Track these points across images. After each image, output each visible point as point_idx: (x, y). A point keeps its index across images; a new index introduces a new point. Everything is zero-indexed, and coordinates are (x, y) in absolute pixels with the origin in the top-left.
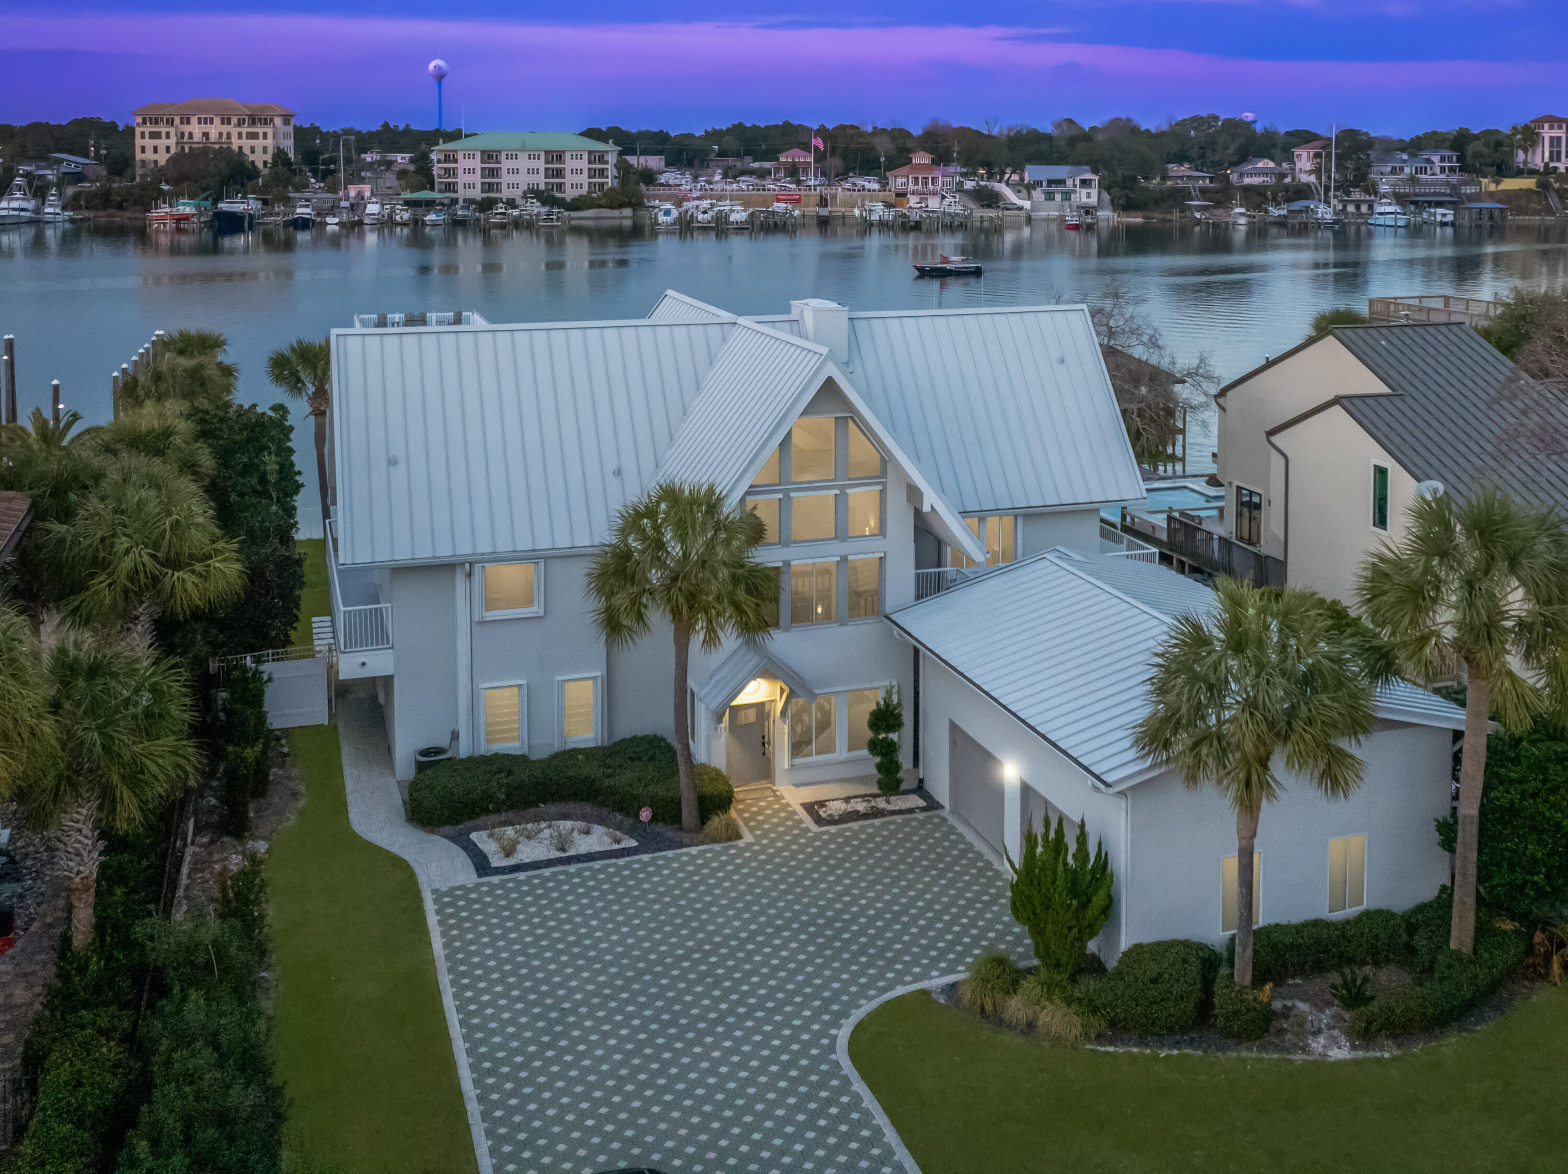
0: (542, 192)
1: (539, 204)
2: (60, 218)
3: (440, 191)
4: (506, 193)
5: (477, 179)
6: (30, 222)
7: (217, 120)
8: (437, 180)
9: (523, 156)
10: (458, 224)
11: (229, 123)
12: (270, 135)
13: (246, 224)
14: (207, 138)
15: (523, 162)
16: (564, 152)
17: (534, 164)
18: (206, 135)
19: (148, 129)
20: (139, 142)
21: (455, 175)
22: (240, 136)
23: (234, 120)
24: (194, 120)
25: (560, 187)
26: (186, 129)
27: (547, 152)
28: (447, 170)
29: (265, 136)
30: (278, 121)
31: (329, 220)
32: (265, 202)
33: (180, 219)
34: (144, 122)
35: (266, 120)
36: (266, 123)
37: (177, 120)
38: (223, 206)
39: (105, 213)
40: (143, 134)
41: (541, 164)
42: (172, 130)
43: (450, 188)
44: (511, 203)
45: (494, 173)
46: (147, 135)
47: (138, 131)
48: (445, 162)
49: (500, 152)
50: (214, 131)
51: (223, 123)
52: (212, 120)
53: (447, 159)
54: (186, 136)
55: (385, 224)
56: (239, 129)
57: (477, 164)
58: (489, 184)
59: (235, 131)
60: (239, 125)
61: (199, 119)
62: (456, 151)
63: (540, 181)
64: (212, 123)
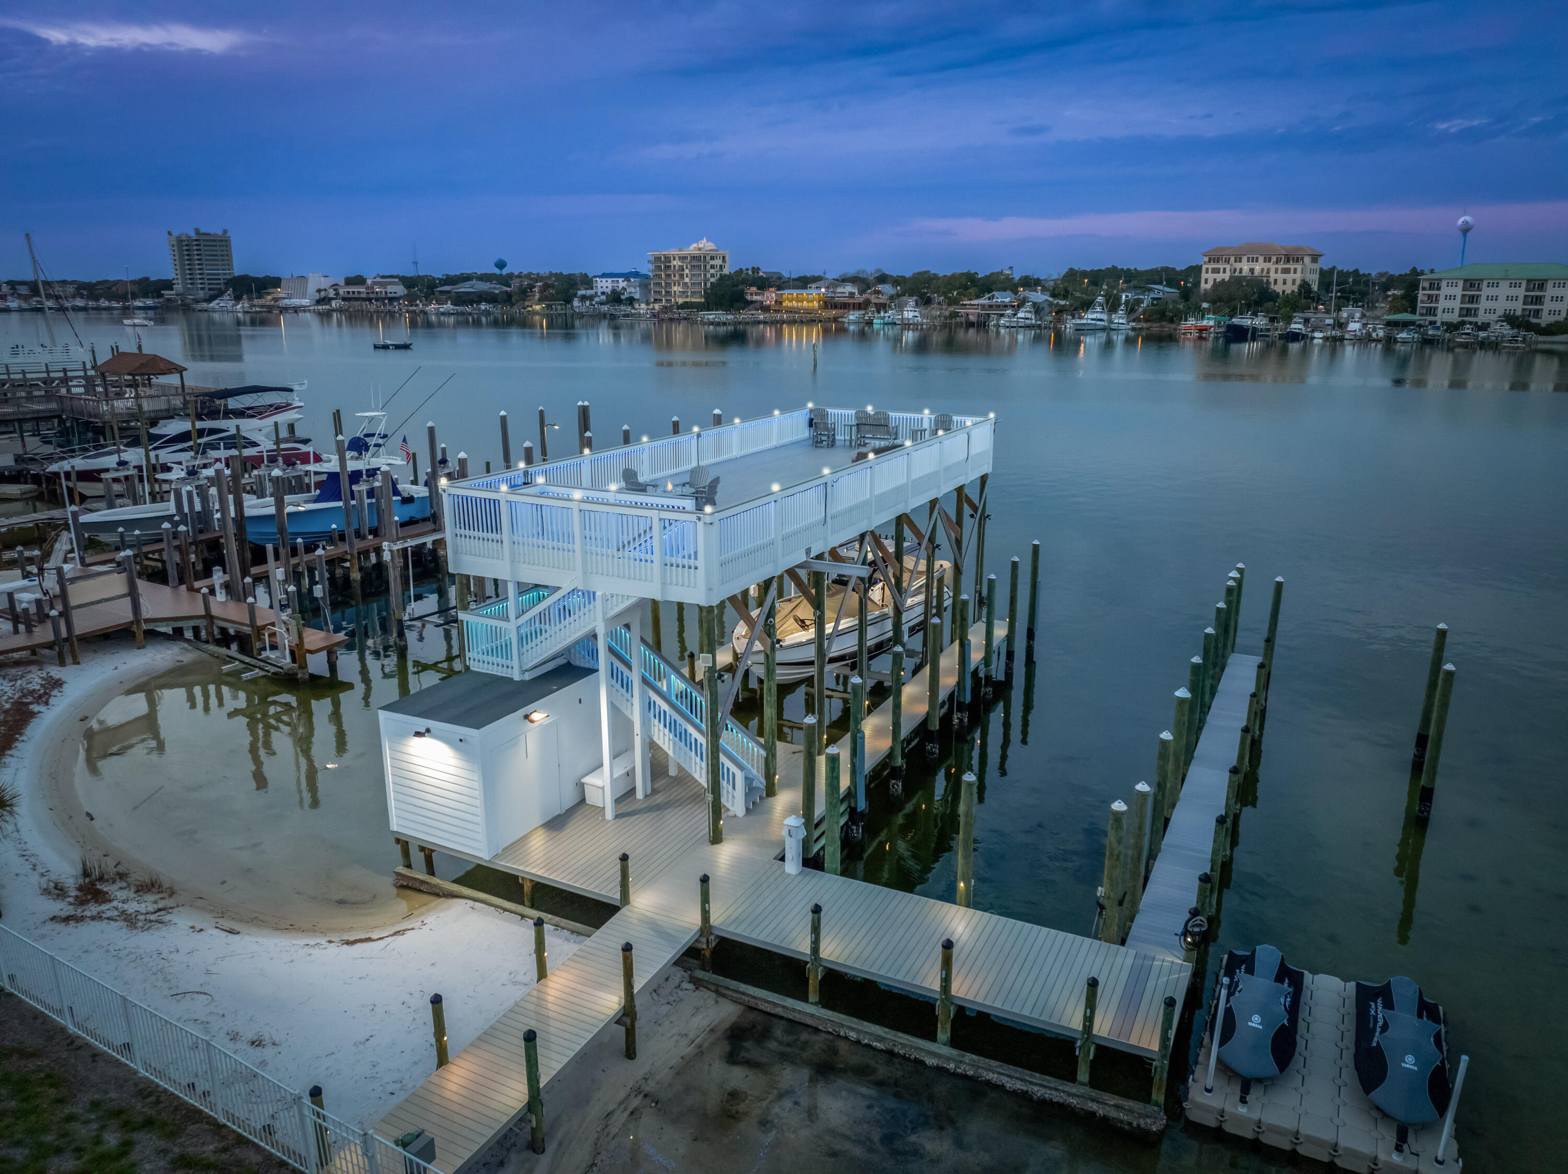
0: (1517, 317)
1: (1508, 327)
2: (1123, 327)
3: (1421, 315)
4: (1481, 318)
5: (1456, 305)
6: (1103, 329)
7: (1261, 259)
8: (1419, 305)
9: (1504, 285)
10: (1428, 342)
11: (1270, 261)
12: (1299, 270)
13: (1249, 335)
14: (1253, 273)
15: (1504, 290)
16: (1546, 280)
17: (1514, 292)
18: (1252, 270)
19: (1210, 266)
20: (1204, 276)
21: (1437, 301)
22: (1276, 272)
23: (1274, 259)
24: (1245, 259)
25: (1537, 313)
26: (1238, 266)
27: (1529, 281)
28: (1429, 296)
29: (1295, 271)
30: (1307, 260)
31: (1317, 334)
32: (1272, 320)
33: (1202, 330)
34: (1210, 262)
35: (1298, 258)
36: (1297, 261)
37: (1232, 259)
38: (1235, 321)
39: (1159, 325)
40: (1207, 269)
41: (1521, 292)
42: (1228, 267)
43: (1431, 311)
44: (1485, 327)
45: (1473, 299)
46: (1210, 271)
47: (1204, 267)
48: (1430, 289)
49: (1482, 280)
50: (1257, 268)
51: (1265, 261)
52: (1257, 258)
53: (1431, 287)
54: (1238, 271)
55: (1365, 340)
56: (1277, 266)
57: (1458, 291)
58: (1468, 309)
59: (1273, 268)
60: (1277, 262)
61: (1248, 258)
62: (1441, 280)
63: (1518, 307)
64: (1257, 261)
